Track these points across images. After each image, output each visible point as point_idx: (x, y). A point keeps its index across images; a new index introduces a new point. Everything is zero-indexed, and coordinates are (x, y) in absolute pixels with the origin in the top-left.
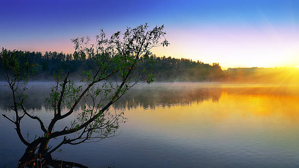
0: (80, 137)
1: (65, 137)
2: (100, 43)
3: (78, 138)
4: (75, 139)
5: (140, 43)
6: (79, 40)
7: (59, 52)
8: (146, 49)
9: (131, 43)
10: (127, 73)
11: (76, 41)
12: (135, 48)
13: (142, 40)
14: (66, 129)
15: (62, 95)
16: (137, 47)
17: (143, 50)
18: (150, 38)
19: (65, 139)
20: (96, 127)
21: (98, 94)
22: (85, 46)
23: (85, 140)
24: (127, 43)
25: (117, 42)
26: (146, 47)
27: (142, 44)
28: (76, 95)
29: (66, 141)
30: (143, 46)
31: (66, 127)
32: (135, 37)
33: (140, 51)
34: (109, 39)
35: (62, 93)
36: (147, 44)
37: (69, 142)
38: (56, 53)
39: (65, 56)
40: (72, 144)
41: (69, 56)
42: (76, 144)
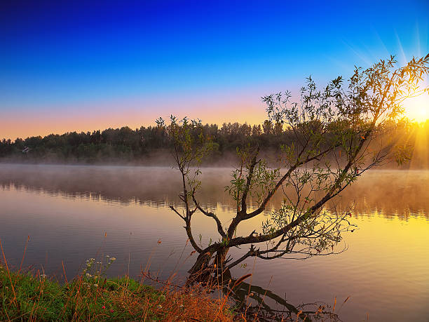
0: (276, 248)
1: (252, 246)
2: (308, 99)
3: (272, 250)
4: (267, 251)
5: (381, 94)
6: (274, 98)
7: (241, 123)
8: (392, 103)
9: (363, 94)
10: (357, 146)
11: (268, 99)
12: (371, 102)
13: (383, 87)
14: (254, 235)
15: (249, 182)
16: (375, 101)
17: (386, 106)
18: (400, 82)
19: (252, 249)
20: (301, 234)
21: (304, 182)
22: (283, 106)
23: (283, 254)
24: (356, 96)
25: (338, 95)
26: (392, 99)
27: (385, 96)
28: (269, 182)
29: (253, 253)
30: (385, 99)
31: (253, 232)
32: (370, 84)
33: (380, 108)
34: (323, 91)
35: (249, 179)
36: (395, 93)
37: (258, 253)
38: (237, 124)
39: (250, 128)
40: (262, 257)
41: (257, 129)
42: (268, 258)
